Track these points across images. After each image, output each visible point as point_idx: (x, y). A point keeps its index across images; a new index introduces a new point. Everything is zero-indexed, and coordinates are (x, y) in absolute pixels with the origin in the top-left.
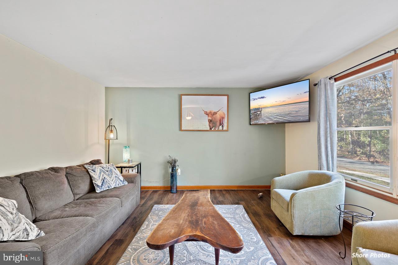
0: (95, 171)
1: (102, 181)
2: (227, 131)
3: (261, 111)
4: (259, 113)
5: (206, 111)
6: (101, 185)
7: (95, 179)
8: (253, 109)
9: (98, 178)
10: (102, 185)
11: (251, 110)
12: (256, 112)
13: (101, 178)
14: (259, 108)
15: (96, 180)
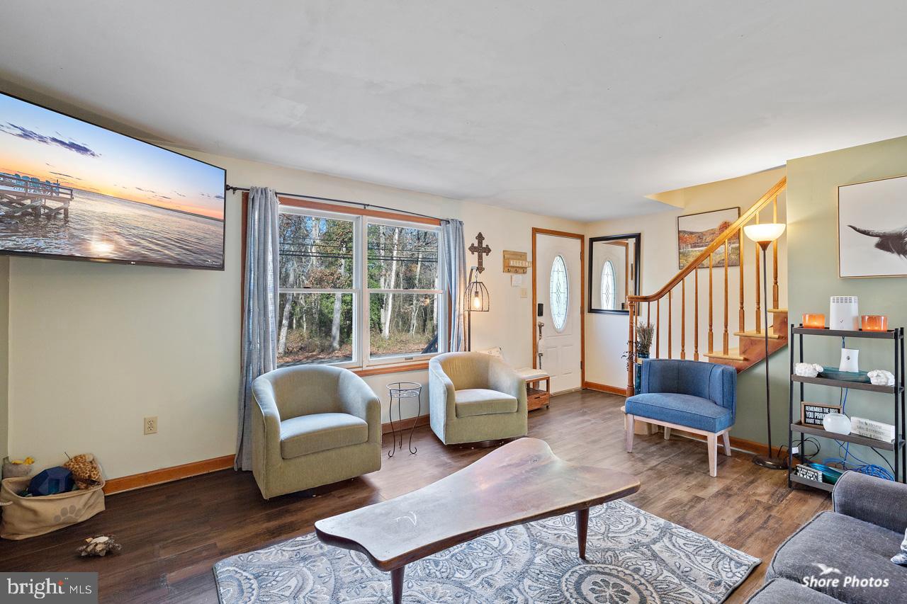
3: (65, 201)
14: (58, 186)
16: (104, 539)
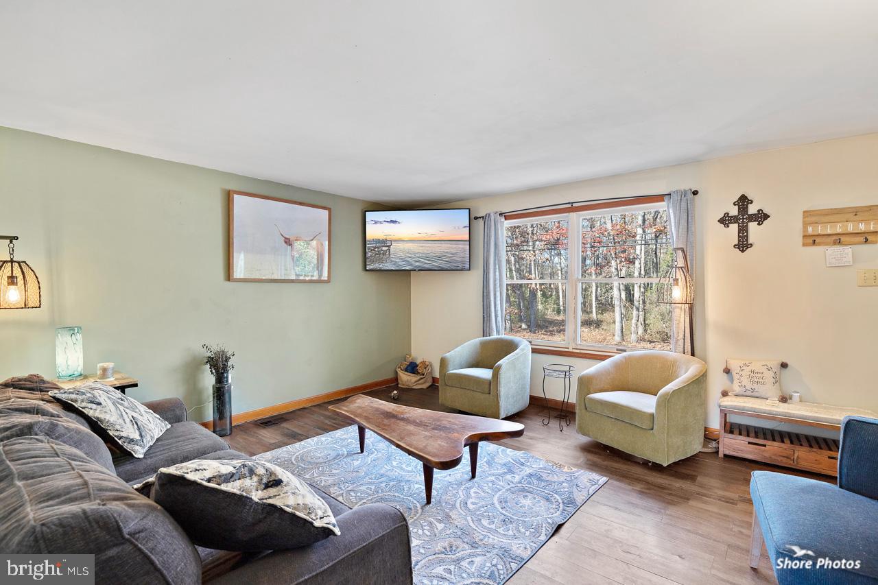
0: (99, 404)
1: (136, 426)
2: (328, 282)
3: (389, 246)
4: (384, 249)
5: (287, 237)
6: (139, 438)
7: (113, 425)
8: (373, 240)
9: (121, 421)
10: (141, 435)
11: (367, 242)
12: (378, 248)
13: (128, 420)
14: (386, 240)
15: (118, 427)
16: (395, 392)
